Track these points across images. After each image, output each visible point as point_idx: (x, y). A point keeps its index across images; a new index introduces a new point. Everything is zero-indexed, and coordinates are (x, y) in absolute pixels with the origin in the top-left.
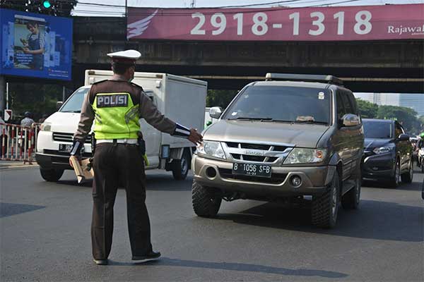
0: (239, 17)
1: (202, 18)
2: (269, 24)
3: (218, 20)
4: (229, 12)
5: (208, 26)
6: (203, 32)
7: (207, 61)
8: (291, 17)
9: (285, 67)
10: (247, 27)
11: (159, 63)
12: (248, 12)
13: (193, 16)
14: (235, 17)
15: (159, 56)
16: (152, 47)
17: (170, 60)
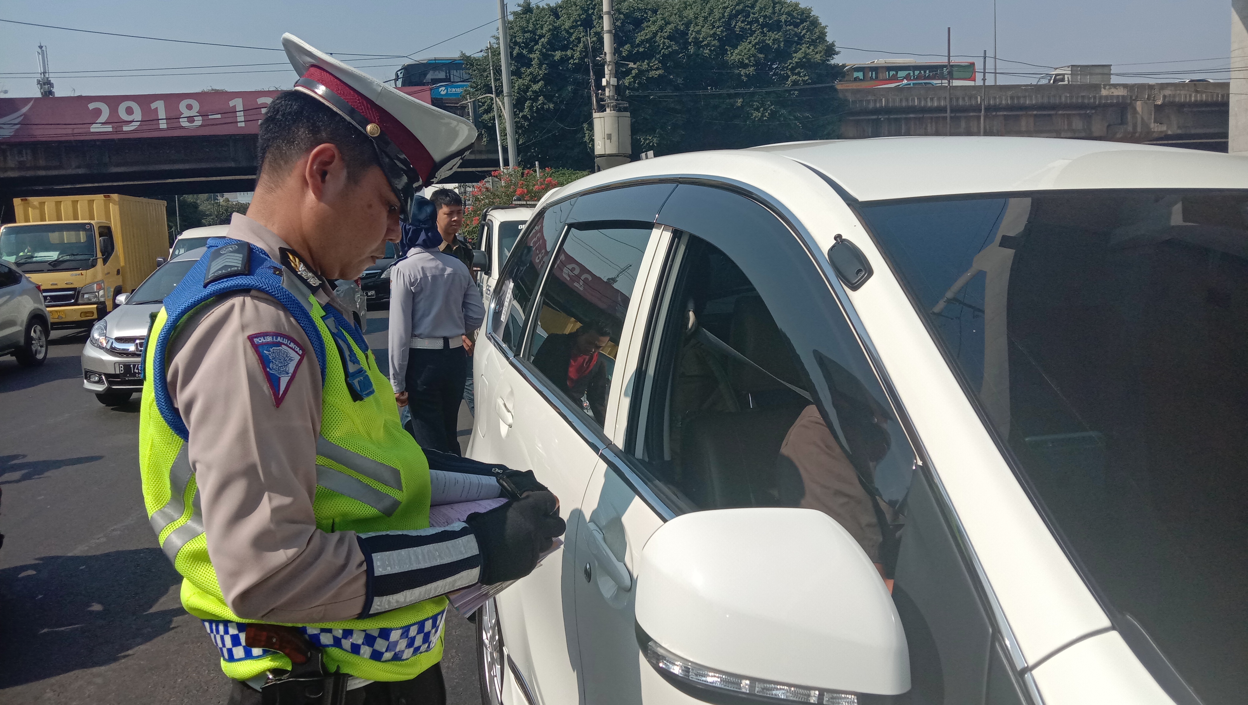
0: (159, 105)
1: (104, 107)
2: (203, 114)
3: (129, 111)
4: (144, 100)
5: (115, 120)
6: (108, 128)
7: (118, 165)
8: (231, 104)
9: (231, 168)
10: (173, 118)
11: (42, 173)
12: (172, 100)
13: (92, 106)
14: (153, 106)
15: (42, 163)
16: (29, 151)
17: (60, 167)
